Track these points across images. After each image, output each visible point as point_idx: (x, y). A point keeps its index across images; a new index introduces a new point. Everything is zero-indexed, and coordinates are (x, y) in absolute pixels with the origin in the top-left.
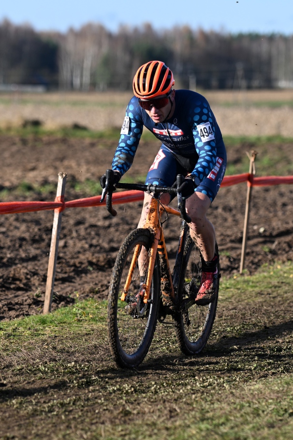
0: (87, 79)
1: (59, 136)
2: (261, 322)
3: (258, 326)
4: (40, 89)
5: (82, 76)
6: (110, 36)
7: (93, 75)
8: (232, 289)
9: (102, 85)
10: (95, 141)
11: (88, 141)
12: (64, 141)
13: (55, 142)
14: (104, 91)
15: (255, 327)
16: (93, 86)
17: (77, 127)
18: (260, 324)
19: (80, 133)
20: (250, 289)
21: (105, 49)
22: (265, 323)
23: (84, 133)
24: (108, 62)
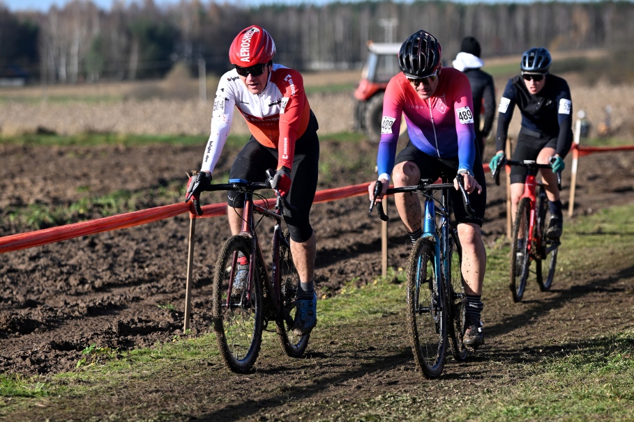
0: (75, 68)
1: (20, 144)
2: (187, 410)
3: (181, 415)
4: (18, 83)
5: (67, 65)
6: (102, 14)
7: (82, 63)
8: (164, 359)
9: (93, 75)
10: (63, 149)
11: (55, 149)
12: (25, 150)
13: (14, 152)
14: (95, 82)
15: (177, 417)
16: (83, 77)
17: (42, 131)
18: (184, 413)
19: (45, 139)
20: (189, 358)
21: (96, 31)
22: (192, 411)
23: (52, 139)
24: (100, 46)
